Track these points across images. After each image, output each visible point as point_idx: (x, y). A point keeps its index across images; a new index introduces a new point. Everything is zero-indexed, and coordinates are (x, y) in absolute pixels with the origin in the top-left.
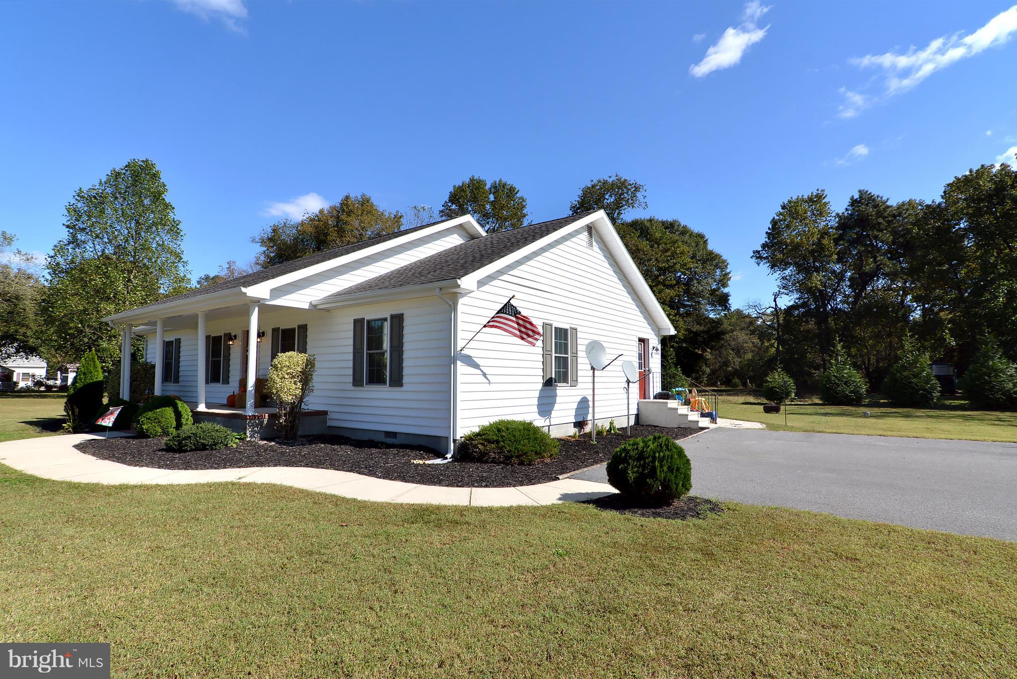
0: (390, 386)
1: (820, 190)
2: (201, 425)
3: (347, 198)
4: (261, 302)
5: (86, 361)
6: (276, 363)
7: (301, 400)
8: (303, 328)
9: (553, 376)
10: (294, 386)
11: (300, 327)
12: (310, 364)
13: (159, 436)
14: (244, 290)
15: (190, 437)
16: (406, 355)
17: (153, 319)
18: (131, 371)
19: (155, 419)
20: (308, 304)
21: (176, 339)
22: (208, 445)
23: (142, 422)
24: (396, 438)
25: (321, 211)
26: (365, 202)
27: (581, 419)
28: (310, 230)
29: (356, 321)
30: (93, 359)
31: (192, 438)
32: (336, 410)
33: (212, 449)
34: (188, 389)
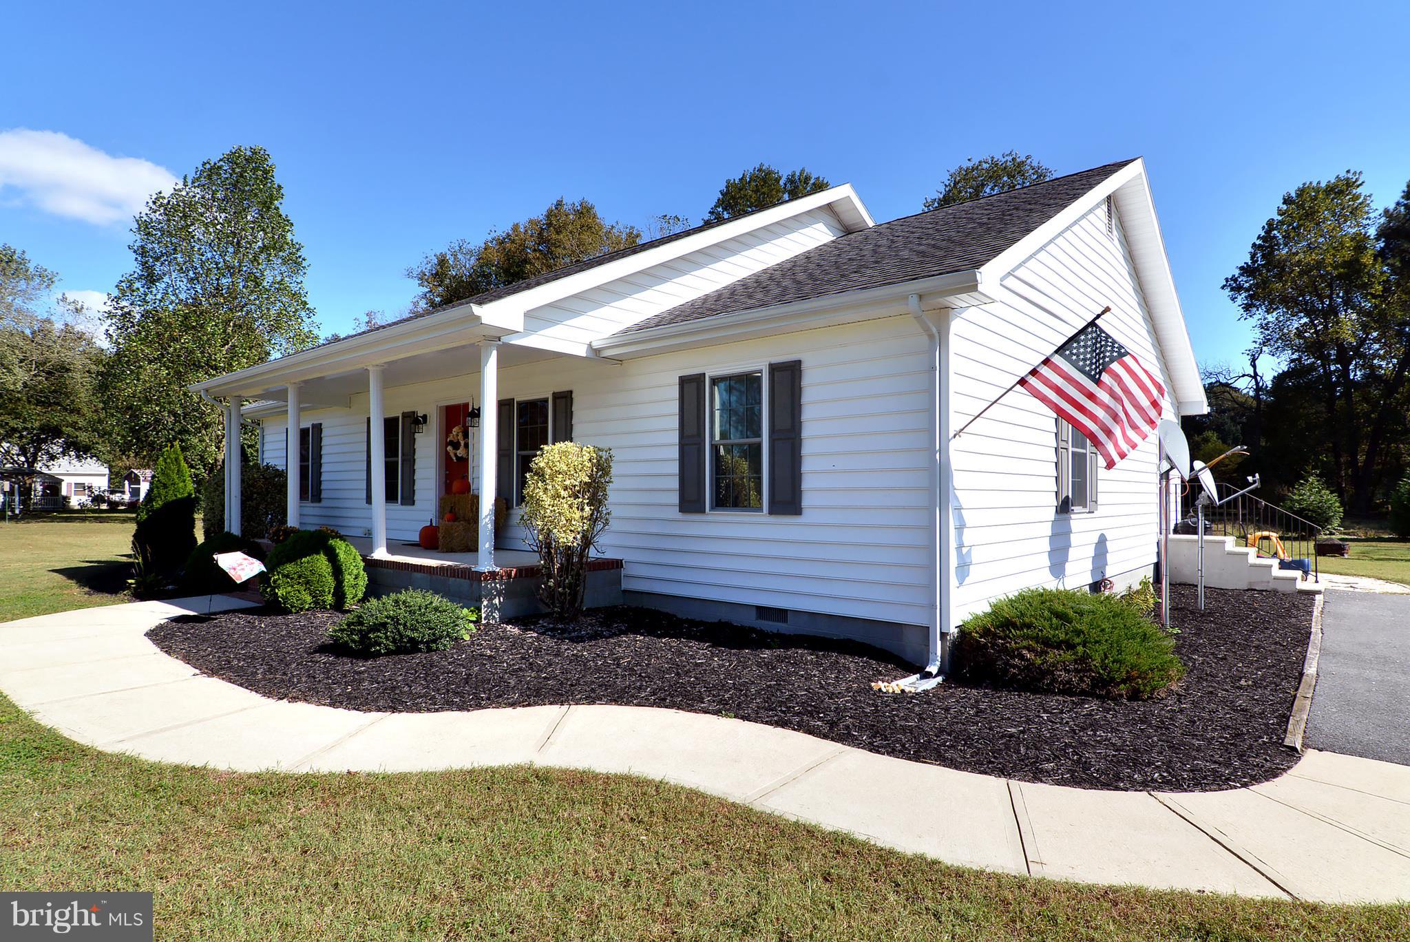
0: (771, 512)
2: (402, 597)
3: (559, 204)
4: (504, 339)
5: (166, 463)
6: (542, 465)
7: (587, 541)
8: (564, 399)
9: (1070, 496)
10: (578, 514)
11: (557, 396)
12: (602, 467)
13: (308, 610)
14: (476, 309)
15: (384, 625)
16: (808, 448)
17: (274, 386)
18: (243, 481)
19: (300, 577)
20: (586, 347)
21: (313, 425)
22: (422, 642)
23: (275, 582)
24: (785, 621)
25: (515, 228)
26: (585, 212)
27: (1099, 578)
28: (495, 258)
29: (684, 381)
30: (176, 459)
31: (390, 628)
32: (639, 559)
33: (429, 650)
34: (337, 513)
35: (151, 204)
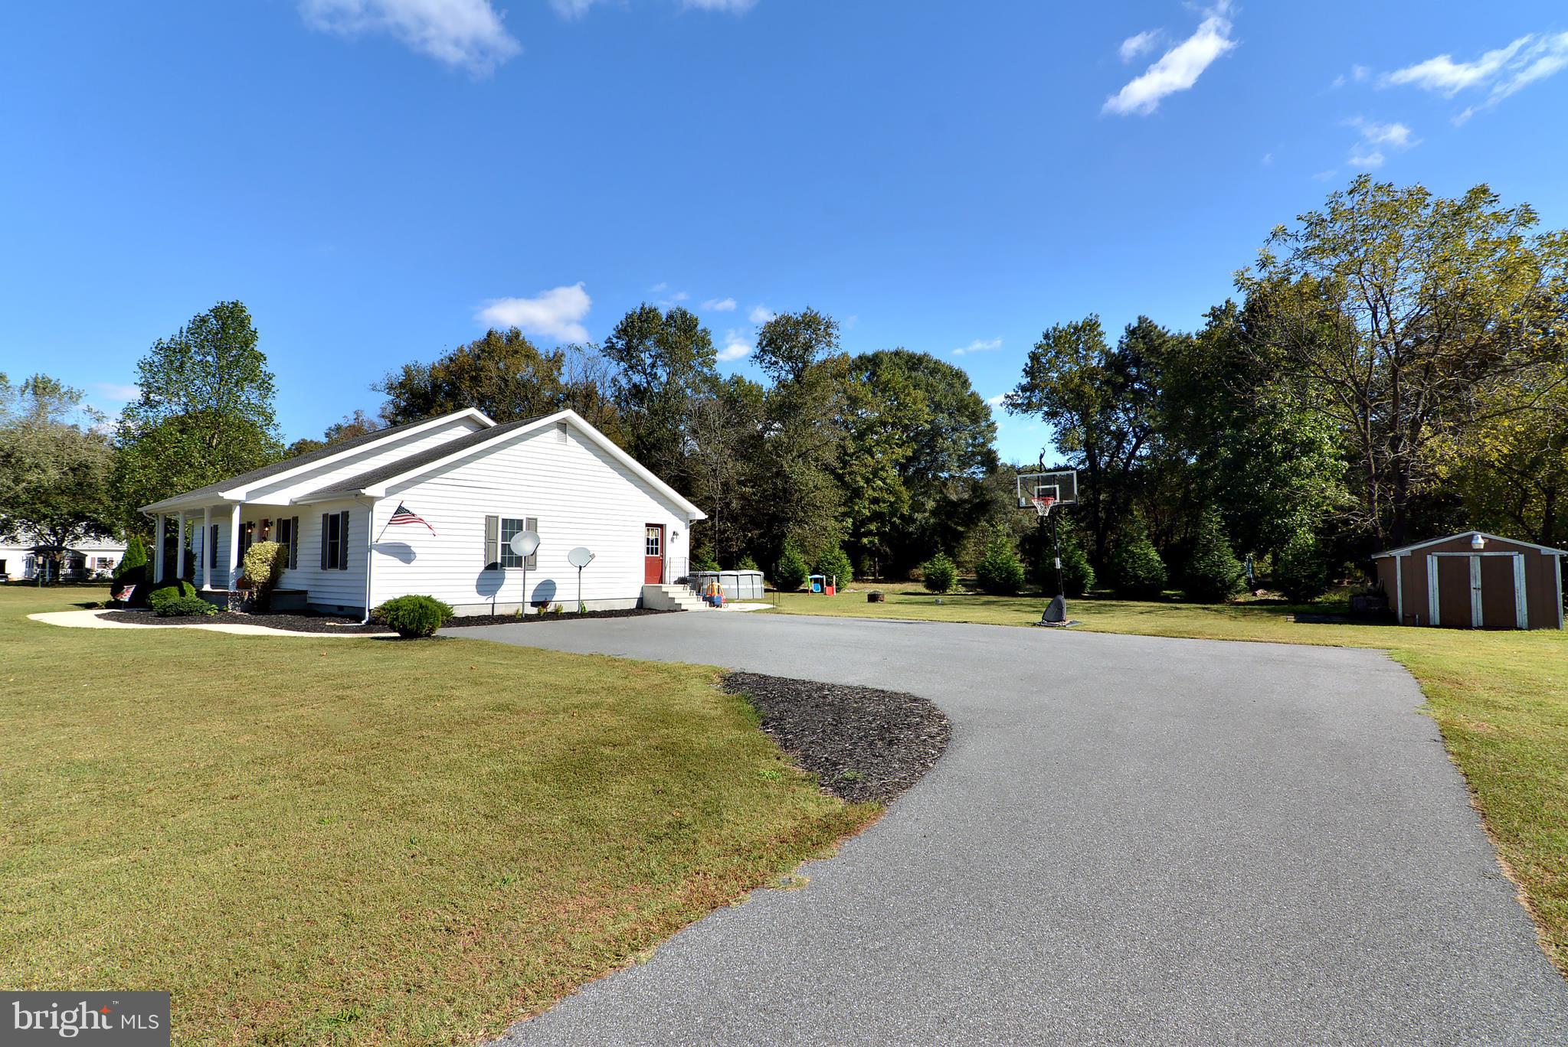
0: (341, 569)
1: (1094, 315)
6: (250, 551)
7: (271, 580)
8: (296, 520)
9: (499, 562)
10: (263, 569)
14: (220, 494)
15: (172, 606)
16: (349, 545)
19: (162, 596)
20: (288, 502)
22: (184, 612)
23: (151, 598)
27: (541, 600)
29: (323, 516)
30: (138, 545)
32: (312, 590)
33: (189, 615)
34: (223, 579)
35: (154, 349)
